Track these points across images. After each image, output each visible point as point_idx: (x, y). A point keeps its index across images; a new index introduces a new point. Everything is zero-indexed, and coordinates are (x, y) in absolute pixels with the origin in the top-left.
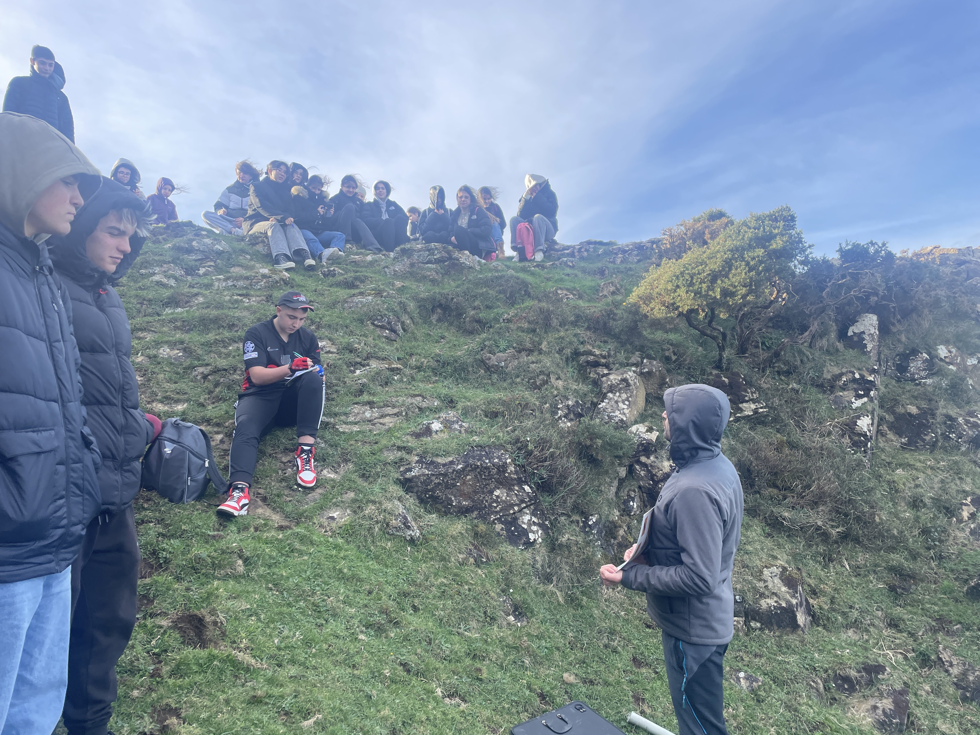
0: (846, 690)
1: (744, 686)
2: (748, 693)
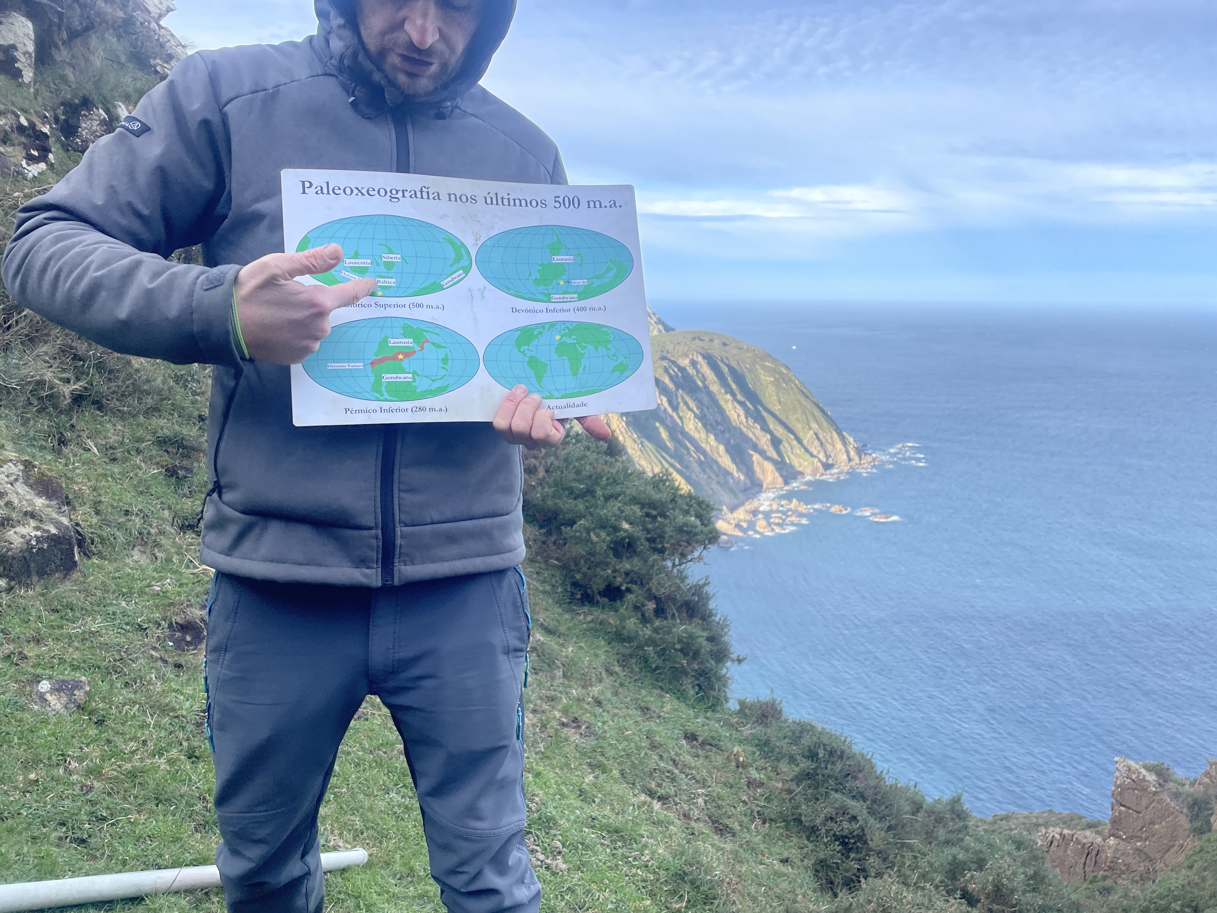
0: (189, 644)
1: (59, 706)
2: (75, 716)
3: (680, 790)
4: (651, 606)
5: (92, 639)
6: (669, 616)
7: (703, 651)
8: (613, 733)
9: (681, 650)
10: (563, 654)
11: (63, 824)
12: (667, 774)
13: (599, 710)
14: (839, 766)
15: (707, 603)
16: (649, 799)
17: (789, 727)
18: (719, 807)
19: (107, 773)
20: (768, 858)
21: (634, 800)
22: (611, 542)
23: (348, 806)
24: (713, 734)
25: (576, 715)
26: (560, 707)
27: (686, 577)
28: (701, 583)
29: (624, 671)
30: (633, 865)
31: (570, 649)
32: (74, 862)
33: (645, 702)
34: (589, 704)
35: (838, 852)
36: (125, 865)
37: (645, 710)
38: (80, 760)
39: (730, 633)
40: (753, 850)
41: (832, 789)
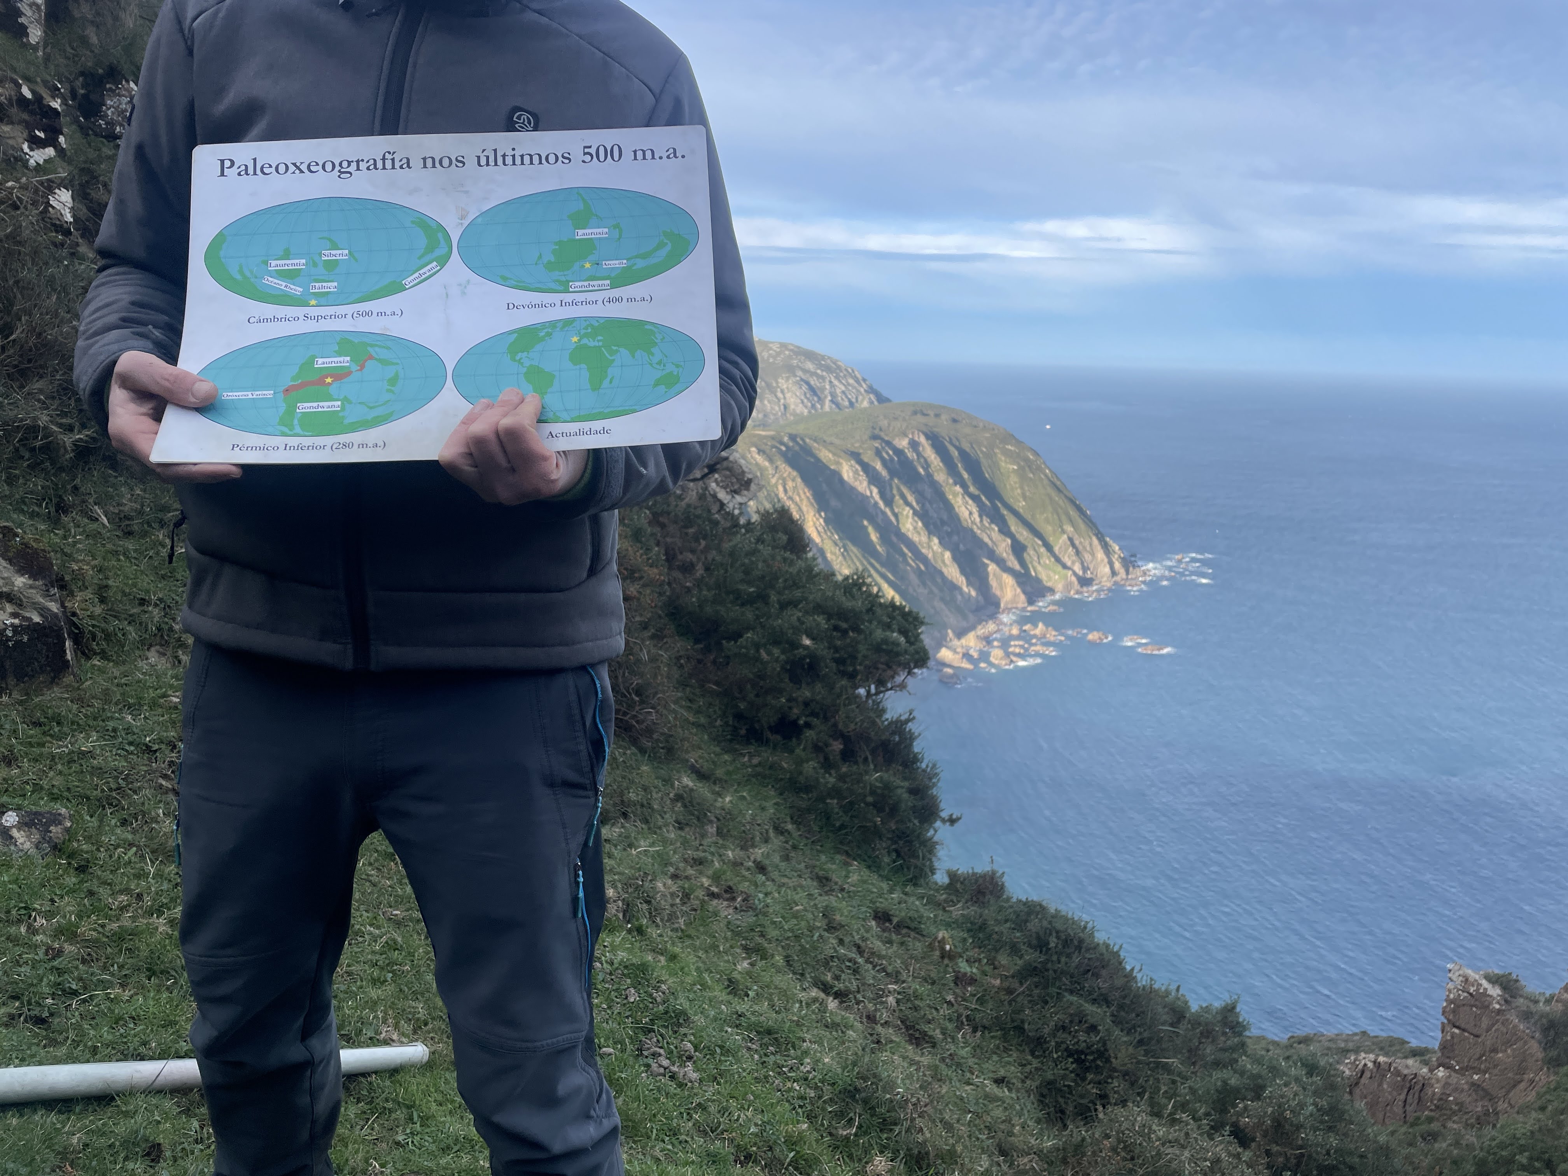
1: (28, 845)
2: (48, 859)
3: (863, 984)
4: (837, 746)
5: (82, 761)
6: (860, 760)
7: (903, 806)
8: (777, 908)
9: (874, 805)
10: (718, 804)
11: (16, 998)
12: (848, 964)
13: (761, 878)
14: (1076, 959)
15: (911, 745)
16: (822, 995)
17: (1011, 907)
18: (916, 1009)
19: (83, 934)
20: (977, 1077)
21: (802, 995)
22: (786, 662)
23: (410, 989)
24: (911, 914)
25: (731, 883)
26: (710, 872)
27: (884, 711)
28: (903, 718)
29: (799, 830)
30: (789, 1078)
31: (728, 799)
32: (24, 1047)
33: (824, 870)
34: (748, 869)
35: (1071, 1072)
36: (96, 1054)
37: (823, 881)
38: (49, 915)
39: (939, 784)
40: (959, 1065)
41: (1066, 990)
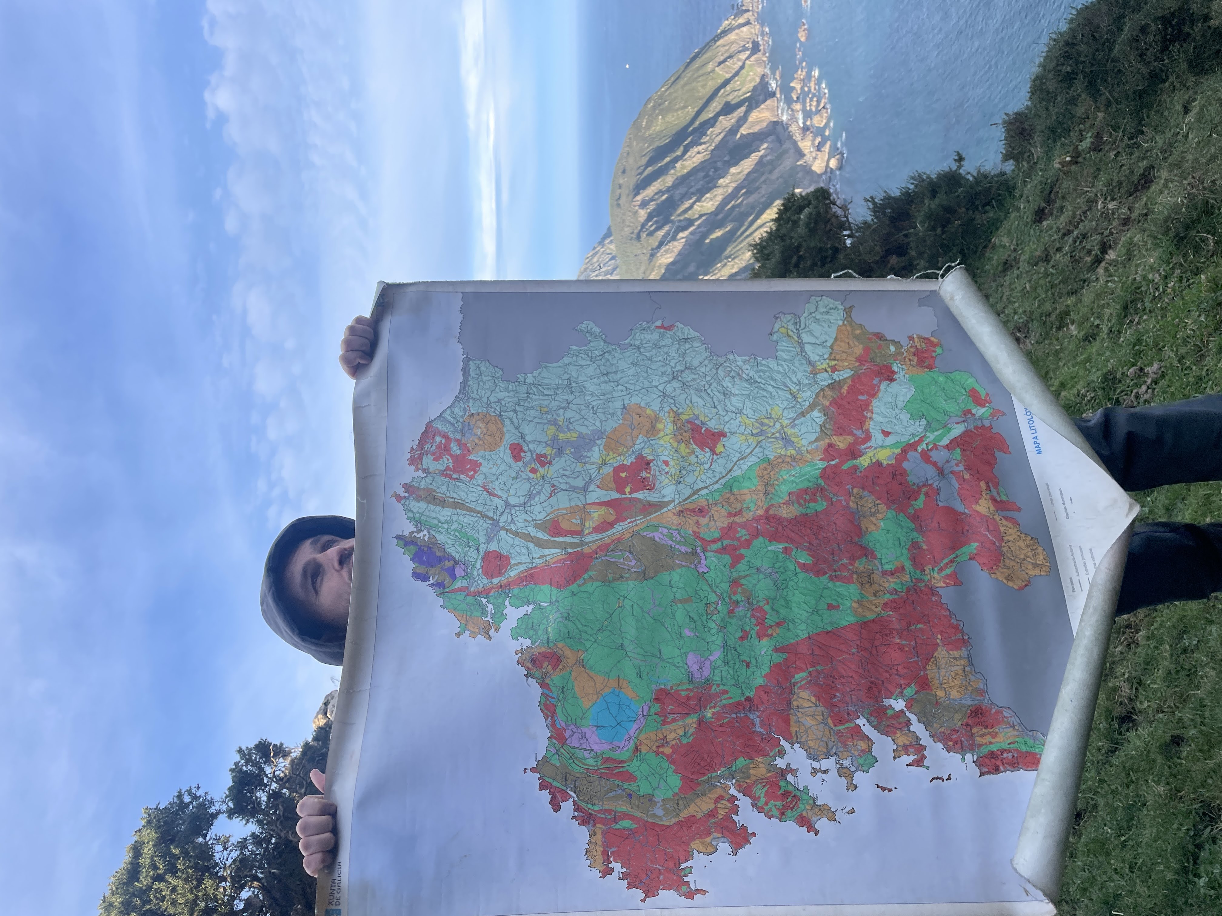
3: (1096, 229)
6: (906, 240)
7: (945, 203)
8: (1027, 304)
9: (944, 226)
12: (1078, 243)
14: (1082, 47)
15: (894, 198)
16: (1103, 264)
17: (1035, 106)
18: (1120, 184)
20: (1181, 129)
21: (1102, 281)
24: (1038, 191)
27: (865, 223)
28: (872, 207)
33: (998, 267)
35: (1182, 46)
37: (1007, 266)
39: (928, 173)
40: (1171, 145)
41: (1109, 55)
